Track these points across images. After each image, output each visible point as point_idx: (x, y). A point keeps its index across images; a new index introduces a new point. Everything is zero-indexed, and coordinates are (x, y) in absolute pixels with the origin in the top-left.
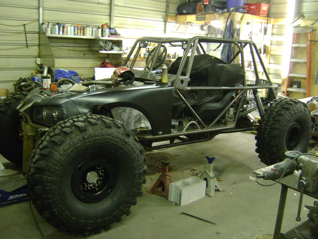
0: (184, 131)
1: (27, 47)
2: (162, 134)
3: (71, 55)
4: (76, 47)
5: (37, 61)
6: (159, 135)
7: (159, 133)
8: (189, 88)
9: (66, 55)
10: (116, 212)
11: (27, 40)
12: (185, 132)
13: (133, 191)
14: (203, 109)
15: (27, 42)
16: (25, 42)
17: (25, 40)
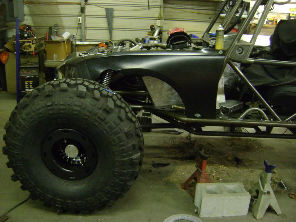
0: (240, 119)
1: (149, 9)
2: (200, 118)
3: (195, 18)
4: (202, 9)
5: (157, 23)
6: (196, 117)
7: (196, 115)
8: (252, 60)
9: (189, 18)
10: (91, 198)
11: (149, 1)
12: (242, 121)
13: (113, 180)
14: (279, 93)
15: (149, 4)
16: (147, 4)
17: (147, 2)
